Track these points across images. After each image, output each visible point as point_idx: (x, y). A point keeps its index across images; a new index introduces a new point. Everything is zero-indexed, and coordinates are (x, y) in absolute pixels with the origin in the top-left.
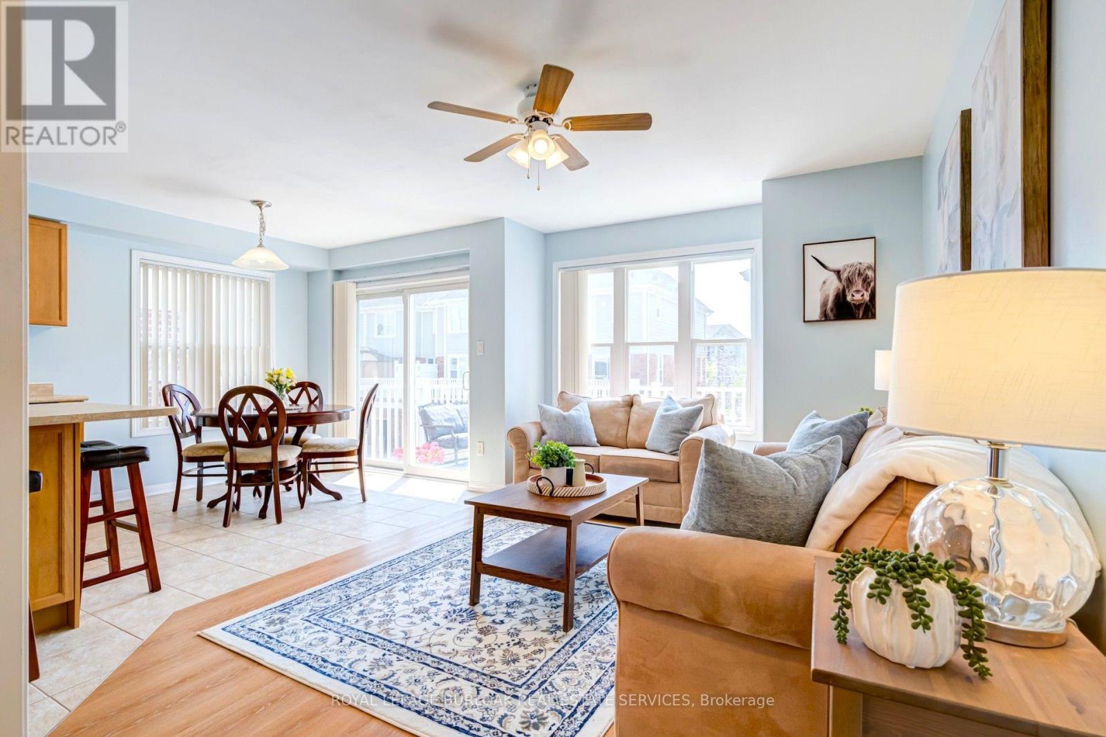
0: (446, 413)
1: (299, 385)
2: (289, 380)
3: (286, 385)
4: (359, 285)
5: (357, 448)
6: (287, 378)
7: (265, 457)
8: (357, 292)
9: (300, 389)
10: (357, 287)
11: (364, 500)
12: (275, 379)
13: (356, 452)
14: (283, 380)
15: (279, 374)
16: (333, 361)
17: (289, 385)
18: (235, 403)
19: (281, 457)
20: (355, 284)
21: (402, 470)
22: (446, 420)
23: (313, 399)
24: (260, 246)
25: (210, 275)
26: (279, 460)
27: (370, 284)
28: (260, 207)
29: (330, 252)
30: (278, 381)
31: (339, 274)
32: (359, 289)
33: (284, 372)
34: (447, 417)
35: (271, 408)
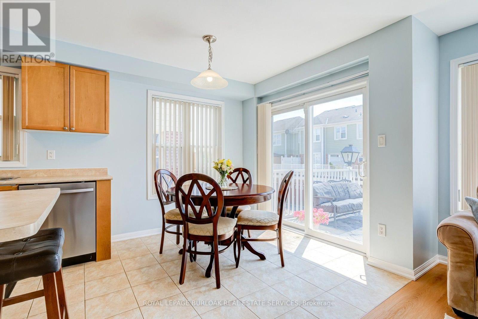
0: (325, 188)
1: (235, 171)
2: (229, 168)
3: (227, 171)
4: (273, 105)
5: (277, 222)
6: (227, 166)
7: (208, 231)
8: (272, 110)
9: (237, 173)
10: (272, 106)
11: (283, 265)
12: (219, 167)
13: (277, 226)
14: (225, 168)
15: (222, 163)
16: (257, 154)
17: (229, 172)
18: (186, 186)
19: (220, 232)
20: (270, 104)
21: (304, 231)
22: (325, 193)
23: (245, 180)
24: (209, 69)
25: (189, 104)
26: (219, 234)
27: (280, 103)
28: (209, 41)
29: (255, 86)
30: (221, 168)
31: (261, 99)
32: (273, 108)
33: (225, 162)
34: (326, 191)
35: (212, 192)
